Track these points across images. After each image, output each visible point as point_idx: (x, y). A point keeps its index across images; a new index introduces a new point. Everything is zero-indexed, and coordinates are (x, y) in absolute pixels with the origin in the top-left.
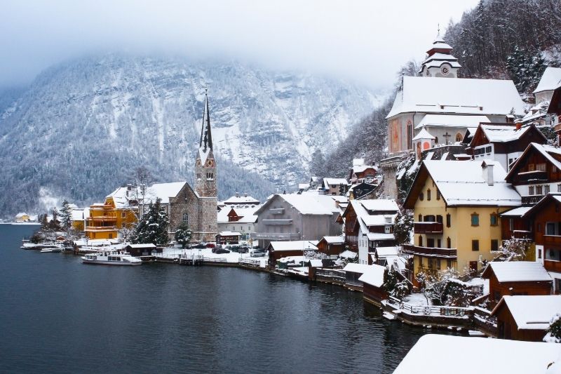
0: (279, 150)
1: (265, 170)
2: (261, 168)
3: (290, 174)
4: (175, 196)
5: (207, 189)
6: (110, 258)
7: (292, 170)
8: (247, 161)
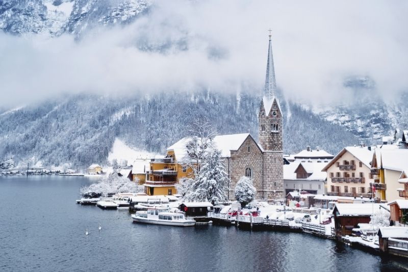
0: (363, 101)
1: (347, 121)
2: (343, 119)
3: (375, 125)
4: (236, 149)
5: (271, 142)
6: (160, 217)
7: (377, 121)
8: (328, 112)
